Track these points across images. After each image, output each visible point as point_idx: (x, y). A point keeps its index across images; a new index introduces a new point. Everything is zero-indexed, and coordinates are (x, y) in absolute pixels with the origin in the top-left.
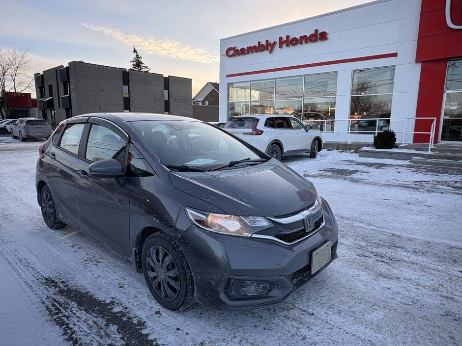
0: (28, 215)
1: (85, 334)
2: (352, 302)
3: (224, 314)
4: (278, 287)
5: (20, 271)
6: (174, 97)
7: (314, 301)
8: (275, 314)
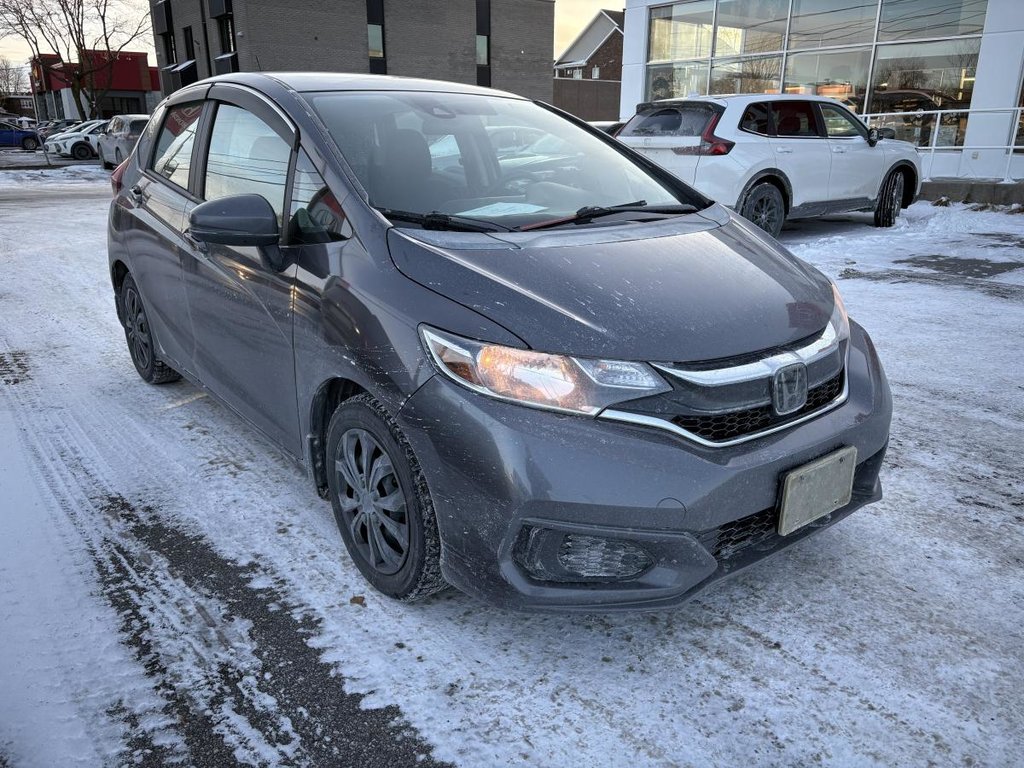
0: (102, 348)
1: (172, 633)
2: (908, 626)
3: (527, 619)
4: (669, 560)
5: (57, 477)
6: (503, 55)
7: (789, 611)
8: (670, 634)
